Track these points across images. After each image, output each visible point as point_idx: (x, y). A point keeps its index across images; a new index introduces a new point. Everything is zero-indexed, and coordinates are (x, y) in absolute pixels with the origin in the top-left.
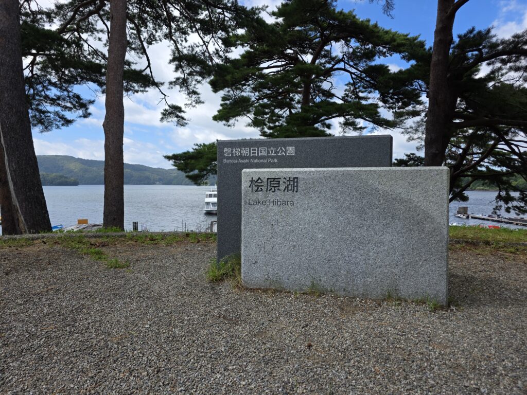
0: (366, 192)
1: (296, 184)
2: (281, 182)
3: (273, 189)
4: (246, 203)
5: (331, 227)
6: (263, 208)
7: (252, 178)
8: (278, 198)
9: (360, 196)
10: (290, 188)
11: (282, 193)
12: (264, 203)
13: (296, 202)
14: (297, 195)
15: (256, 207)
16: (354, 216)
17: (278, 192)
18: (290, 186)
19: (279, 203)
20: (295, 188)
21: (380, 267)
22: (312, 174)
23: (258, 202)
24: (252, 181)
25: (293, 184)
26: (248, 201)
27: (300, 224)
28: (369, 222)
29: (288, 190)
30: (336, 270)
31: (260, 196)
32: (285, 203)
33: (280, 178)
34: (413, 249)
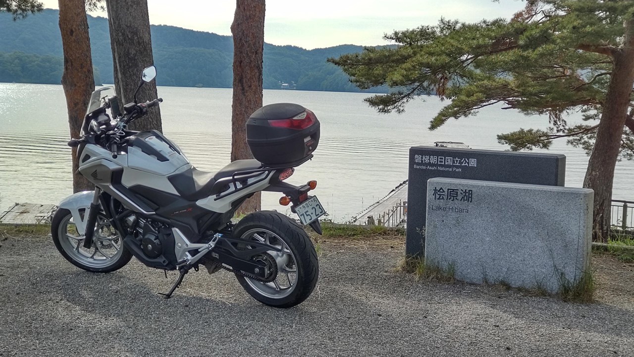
0: (523, 207)
1: (470, 195)
2: (458, 193)
3: (452, 198)
4: (429, 207)
5: (497, 232)
6: (443, 213)
7: (436, 188)
8: (456, 206)
9: (519, 210)
10: (465, 199)
11: (459, 202)
12: (444, 210)
13: (470, 210)
14: (471, 205)
15: (438, 212)
16: (515, 225)
17: (456, 201)
18: (465, 197)
19: (457, 210)
20: (470, 199)
21: (533, 267)
22: (483, 188)
23: (439, 208)
24: (435, 190)
25: (468, 195)
26: (431, 206)
27: (473, 229)
28: (526, 231)
29: (464, 200)
30: (499, 268)
31: (442, 203)
32: (461, 211)
33: (458, 190)
34: (557, 254)
